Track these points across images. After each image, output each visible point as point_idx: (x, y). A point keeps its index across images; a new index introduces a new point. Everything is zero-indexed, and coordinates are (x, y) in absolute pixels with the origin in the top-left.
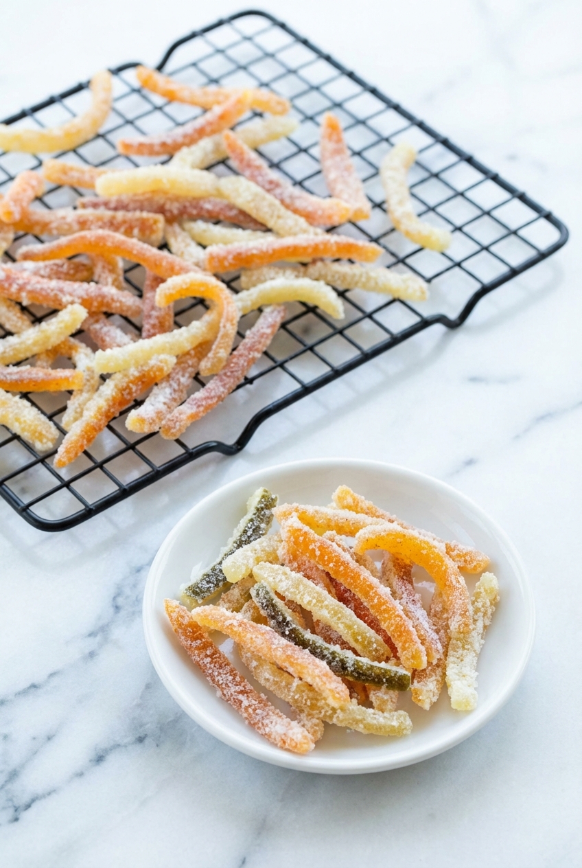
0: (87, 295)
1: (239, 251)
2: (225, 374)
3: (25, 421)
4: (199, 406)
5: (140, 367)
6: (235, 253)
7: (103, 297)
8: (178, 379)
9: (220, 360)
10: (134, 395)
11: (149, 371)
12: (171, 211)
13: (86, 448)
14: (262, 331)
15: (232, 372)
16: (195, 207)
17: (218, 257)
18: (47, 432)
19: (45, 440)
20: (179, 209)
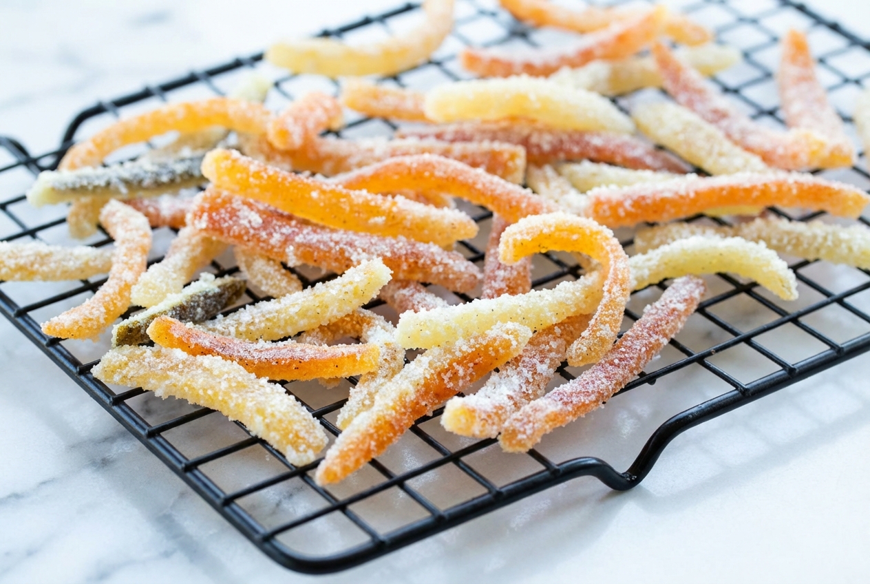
0: (393, 252)
1: (643, 193)
2: (612, 364)
3: (273, 415)
4: (566, 404)
5: (472, 341)
6: (635, 197)
7: (417, 256)
8: (534, 366)
9: (602, 341)
10: (461, 383)
11: (487, 347)
12: (539, 146)
13: (374, 456)
14: (672, 306)
15: (621, 359)
16: (578, 143)
17: (609, 201)
18: (307, 432)
19: (302, 448)
20: (551, 143)
